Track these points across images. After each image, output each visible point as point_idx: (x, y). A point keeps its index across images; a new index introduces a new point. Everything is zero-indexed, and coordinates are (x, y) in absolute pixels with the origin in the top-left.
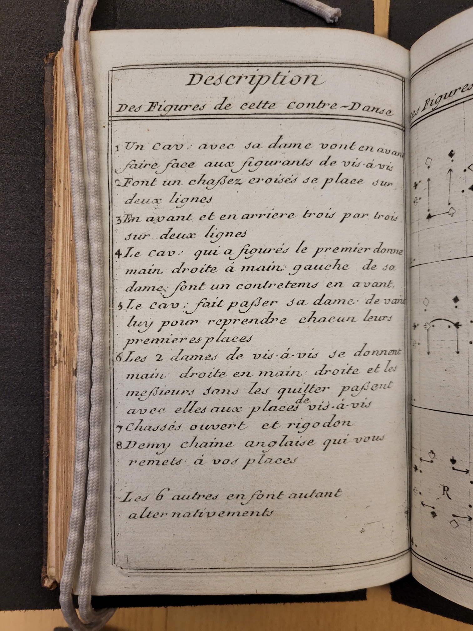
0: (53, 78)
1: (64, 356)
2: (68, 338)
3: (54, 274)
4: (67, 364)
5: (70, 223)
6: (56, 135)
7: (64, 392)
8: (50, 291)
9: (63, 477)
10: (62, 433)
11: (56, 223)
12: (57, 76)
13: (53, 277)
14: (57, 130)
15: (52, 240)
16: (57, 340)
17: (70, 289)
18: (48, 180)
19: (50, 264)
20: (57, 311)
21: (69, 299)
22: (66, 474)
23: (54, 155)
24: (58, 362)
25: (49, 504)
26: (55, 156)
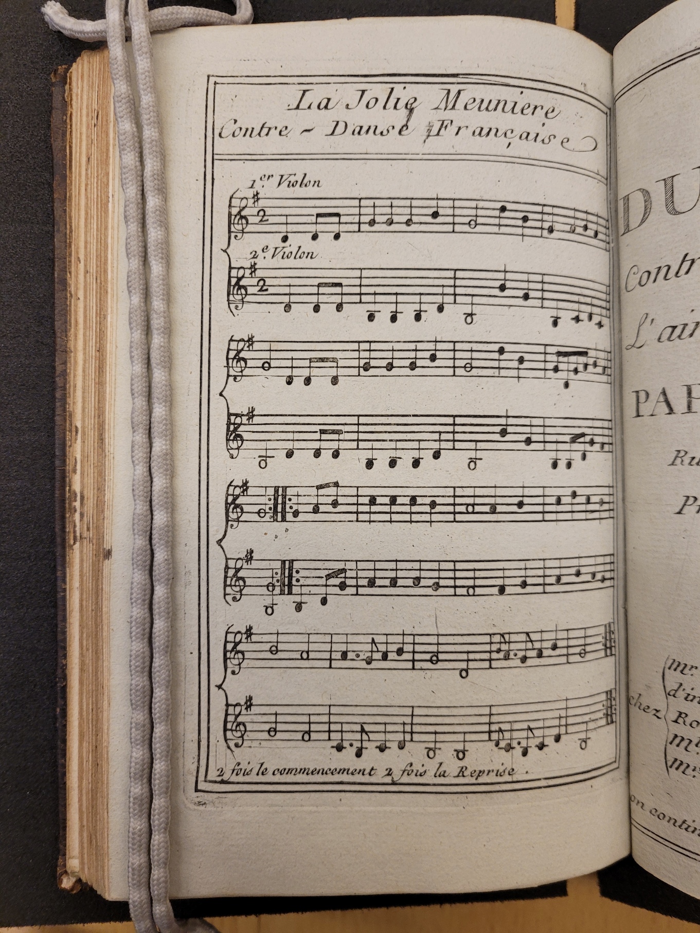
0: (65, 104)
1: (88, 529)
2: (95, 502)
3: (71, 403)
4: (94, 542)
5: (96, 323)
6: (71, 190)
7: (89, 585)
8: (65, 429)
9: (90, 717)
10: (87, 650)
11: (73, 324)
12: (71, 100)
13: (70, 408)
14: (73, 183)
15: (66, 352)
16: (77, 504)
17: (96, 426)
18: (60, 259)
19: (64, 388)
20: (76, 459)
21: (96, 441)
22: (94, 712)
23: (68, 220)
24: (79, 538)
25: (67, 759)
26: (71, 223)
